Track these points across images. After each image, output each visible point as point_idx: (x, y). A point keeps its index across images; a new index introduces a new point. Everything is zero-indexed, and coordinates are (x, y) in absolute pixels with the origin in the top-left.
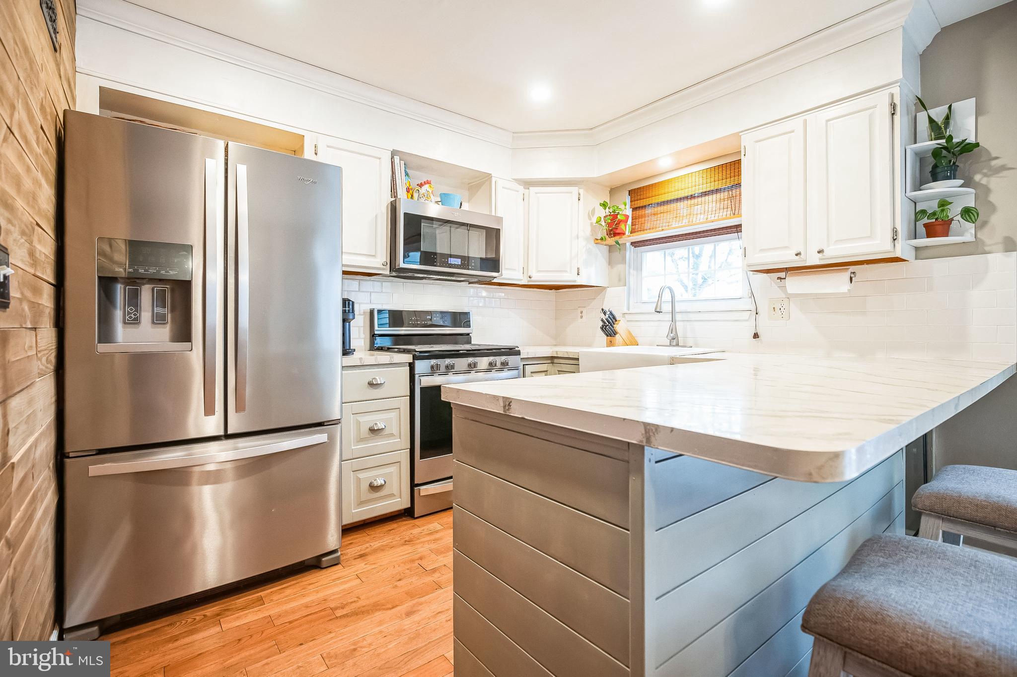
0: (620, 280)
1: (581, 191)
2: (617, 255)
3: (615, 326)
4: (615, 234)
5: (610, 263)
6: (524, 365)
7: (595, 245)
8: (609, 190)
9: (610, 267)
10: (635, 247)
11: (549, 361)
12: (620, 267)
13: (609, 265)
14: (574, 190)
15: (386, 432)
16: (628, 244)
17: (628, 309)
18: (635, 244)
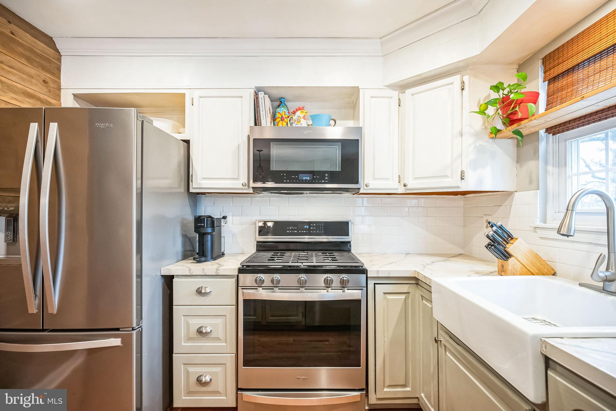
0: (531, 182)
1: (466, 79)
2: (527, 149)
3: (508, 246)
4: (512, 122)
5: (519, 160)
6: (375, 284)
7: (491, 140)
8: (517, 67)
9: (518, 165)
10: (554, 134)
11: (414, 282)
12: (532, 164)
13: (517, 162)
14: (456, 79)
15: (213, 335)
16: (542, 132)
17: (545, 221)
18: (553, 130)
